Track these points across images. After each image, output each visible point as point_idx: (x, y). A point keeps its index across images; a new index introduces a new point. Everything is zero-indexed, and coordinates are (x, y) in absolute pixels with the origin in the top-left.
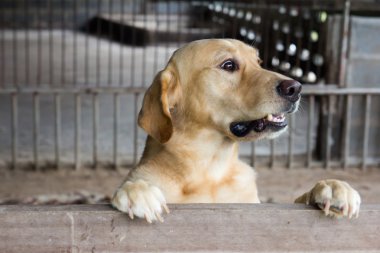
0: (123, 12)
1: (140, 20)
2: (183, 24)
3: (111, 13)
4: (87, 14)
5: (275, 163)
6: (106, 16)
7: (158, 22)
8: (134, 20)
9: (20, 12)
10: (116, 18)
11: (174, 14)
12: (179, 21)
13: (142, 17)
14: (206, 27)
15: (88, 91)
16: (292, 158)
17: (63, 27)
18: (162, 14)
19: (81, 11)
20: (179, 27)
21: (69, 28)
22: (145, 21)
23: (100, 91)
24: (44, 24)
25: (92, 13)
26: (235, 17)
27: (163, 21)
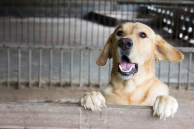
0: (105, 10)
1: (113, 14)
2: (135, 16)
3: (99, 10)
4: (87, 10)
5: (180, 87)
6: (97, 12)
7: (122, 15)
8: (111, 14)
9: (55, 9)
10: (102, 12)
11: (131, 11)
12: (133, 15)
13: (115, 12)
14: (147, 18)
15: (87, 48)
16: (189, 85)
17: (76, 17)
18: (125, 11)
19: (85, 9)
20: (133, 17)
21: (78, 17)
22: (116, 14)
23: (93, 48)
24: (66, 15)
25: (90, 10)
26: (161, 13)
27: (125, 15)
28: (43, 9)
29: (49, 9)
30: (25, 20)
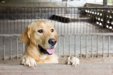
0: (62, 14)
1: (67, 16)
2: (79, 16)
3: (58, 14)
4: (51, 14)
7: (71, 16)
8: (65, 16)
10: (60, 15)
11: (76, 14)
13: (67, 15)
14: (86, 17)
17: (45, 18)
18: (73, 14)
20: (78, 17)
22: (68, 16)
23: (65, 35)
25: (53, 14)
26: (94, 14)
27: (73, 16)
28: (26, 14)
29: (29, 14)
30: (16, 21)
